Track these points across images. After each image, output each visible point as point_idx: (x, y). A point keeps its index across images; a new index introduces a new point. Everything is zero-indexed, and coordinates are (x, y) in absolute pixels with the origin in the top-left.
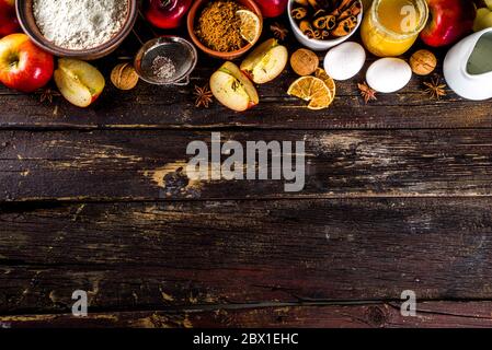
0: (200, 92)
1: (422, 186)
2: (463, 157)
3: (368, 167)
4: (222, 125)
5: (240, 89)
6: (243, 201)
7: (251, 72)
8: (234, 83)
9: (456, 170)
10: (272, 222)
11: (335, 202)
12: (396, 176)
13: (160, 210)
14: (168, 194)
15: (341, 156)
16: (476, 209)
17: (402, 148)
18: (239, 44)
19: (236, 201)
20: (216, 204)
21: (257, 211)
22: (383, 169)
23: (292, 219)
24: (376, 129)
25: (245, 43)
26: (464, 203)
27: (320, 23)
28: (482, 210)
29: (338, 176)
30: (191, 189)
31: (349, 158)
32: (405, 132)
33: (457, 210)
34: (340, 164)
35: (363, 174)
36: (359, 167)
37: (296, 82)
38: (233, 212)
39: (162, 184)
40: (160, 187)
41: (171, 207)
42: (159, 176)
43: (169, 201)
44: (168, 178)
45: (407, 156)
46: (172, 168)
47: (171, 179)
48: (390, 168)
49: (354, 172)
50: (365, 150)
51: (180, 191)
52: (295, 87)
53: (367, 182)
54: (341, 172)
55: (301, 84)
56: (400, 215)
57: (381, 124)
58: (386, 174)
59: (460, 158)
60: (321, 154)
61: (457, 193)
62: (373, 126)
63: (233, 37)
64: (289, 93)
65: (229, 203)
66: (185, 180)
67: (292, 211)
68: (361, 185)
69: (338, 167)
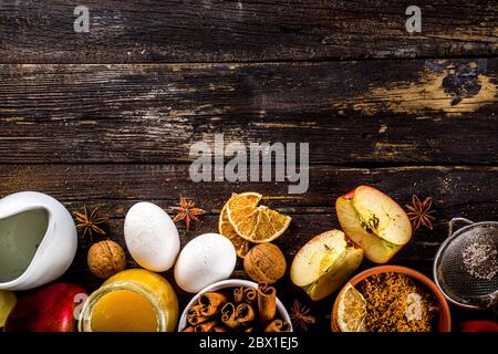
0: (424, 219)
1: (101, 77)
2: (38, 121)
3: (178, 106)
4: (391, 170)
5: (366, 217)
6: (361, 58)
7: (349, 245)
8: (376, 225)
9: (49, 100)
10: (319, 26)
11: (227, 56)
12: (137, 92)
13: (487, 43)
14: (473, 65)
15: (215, 123)
16: (25, 46)
17: (126, 133)
18: (369, 286)
19: (371, 58)
20: (400, 52)
21: (341, 41)
22: (155, 103)
23: (289, 31)
24: (162, 163)
25: (360, 287)
26: (42, 54)
27: (244, 313)
28: (16, 43)
29: (220, 94)
30: (439, 72)
31: (204, 120)
32: (119, 158)
33: (53, 45)
34: (218, 111)
35: (186, 96)
36: (189, 107)
37: (277, 234)
38: (377, 40)
39: (484, 80)
40: (487, 75)
41: (468, 47)
42: (487, 91)
43: (471, 56)
44: (474, 89)
45: (120, 122)
46: (467, 104)
47: (469, 88)
48: (145, 105)
49: (197, 99)
50: (180, 132)
51: (456, 69)
52: (280, 226)
53: (180, 84)
54: (217, 98)
55: (270, 231)
56: (134, 36)
57: (154, 170)
58: (151, 95)
59: (44, 119)
60: (244, 126)
61: (50, 67)
62: (166, 168)
63: (379, 297)
64: (289, 219)
65: (382, 54)
66: (448, 85)
67: (290, 43)
68: (188, 79)
69: (221, 106)
